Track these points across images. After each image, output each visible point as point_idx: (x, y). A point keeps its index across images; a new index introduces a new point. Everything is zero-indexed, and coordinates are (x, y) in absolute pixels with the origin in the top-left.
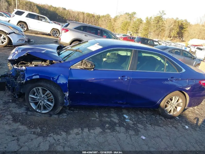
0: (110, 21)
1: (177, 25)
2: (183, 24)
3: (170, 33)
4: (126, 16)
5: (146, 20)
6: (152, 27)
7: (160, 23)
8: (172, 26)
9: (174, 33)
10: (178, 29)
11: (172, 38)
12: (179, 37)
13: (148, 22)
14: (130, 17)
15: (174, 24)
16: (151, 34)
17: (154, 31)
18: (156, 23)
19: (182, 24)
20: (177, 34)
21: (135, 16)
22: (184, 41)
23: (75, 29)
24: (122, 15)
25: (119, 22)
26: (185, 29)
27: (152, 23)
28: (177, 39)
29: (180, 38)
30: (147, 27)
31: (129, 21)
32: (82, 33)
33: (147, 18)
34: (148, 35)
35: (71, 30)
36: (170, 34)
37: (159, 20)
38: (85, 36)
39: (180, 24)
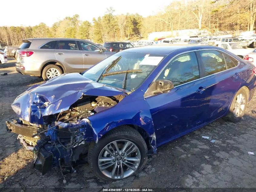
0: (48, 32)
1: (130, 21)
2: (136, 19)
3: (124, 31)
4: (68, 21)
5: (94, 22)
6: (105, 29)
7: (112, 22)
8: (125, 23)
9: (129, 31)
10: (132, 26)
11: (129, 37)
12: (136, 34)
13: (98, 25)
14: (73, 22)
15: (126, 21)
16: (105, 37)
17: (108, 33)
18: (108, 23)
19: (134, 19)
20: (133, 31)
21: (79, 19)
22: (142, 38)
24: (62, 20)
25: (60, 31)
26: (139, 23)
27: (103, 24)
28: (135, 36)
29: (137, 34)
30: (98, 29)
31: (73, 26)
32: (54, 51)
33: (94, 20)
34: (103, 39)
35: (36, 51)
36: (125, 33)
37: (109, 19)
38: (59, 54)
39: (132, 19)
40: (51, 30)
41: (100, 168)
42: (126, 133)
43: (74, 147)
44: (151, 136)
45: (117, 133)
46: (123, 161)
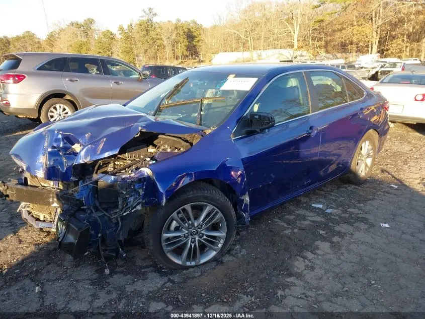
0: (38, 48)
1: (182, 33)
2: (192, 30)
3: (173, 50)
4: (74, 29)
5: (120, 32)
6: (139, 45)
7: (152, 34)
8: (174, 37)
9: (181, 49)
10: (186, 41)
11: (180, 60)
12: (192, 56)
13: (128, 37)
14: (84, 32)
15: (176, 32)
16: (141, 58)
17: (146, 51)
18: (145, 36)
19: (189, 30)
20: (187, 50)
21: (93, 27)
22: (202, 61)
23: (39, 69)
24: (64, 28)
25: (62, 46)
26: (197, 37)
27: (136, 36)
28: (190, 59)
29: (194, 56)
30: (129, 45)
31: (85, 40)
32: (62, 76)
33: (121, 29)
34: (136, 62)
35: (30, 74)
36: (174, 53)
37: (147, 27)
38: (71, 80)
39: (186, 30)
40: (44, 45)
41: (165, 248)
42: (206, 192)
43: (124, 214)
44: (242, 198)
45: (191, 193)
46: (201, 237)
